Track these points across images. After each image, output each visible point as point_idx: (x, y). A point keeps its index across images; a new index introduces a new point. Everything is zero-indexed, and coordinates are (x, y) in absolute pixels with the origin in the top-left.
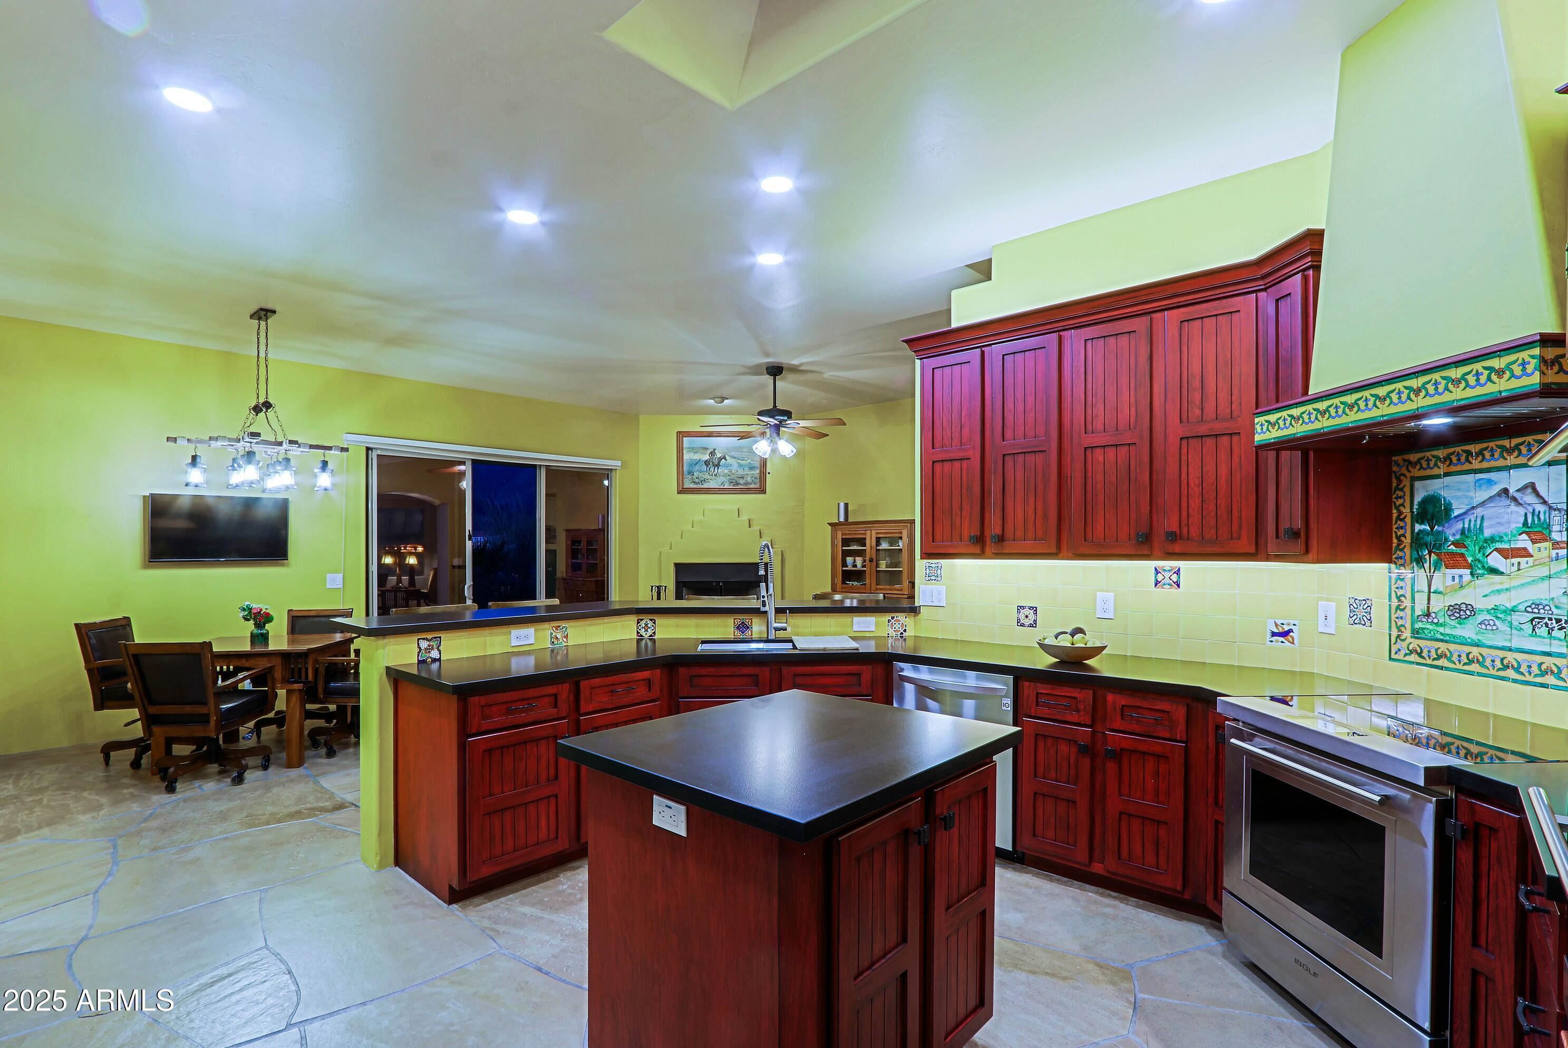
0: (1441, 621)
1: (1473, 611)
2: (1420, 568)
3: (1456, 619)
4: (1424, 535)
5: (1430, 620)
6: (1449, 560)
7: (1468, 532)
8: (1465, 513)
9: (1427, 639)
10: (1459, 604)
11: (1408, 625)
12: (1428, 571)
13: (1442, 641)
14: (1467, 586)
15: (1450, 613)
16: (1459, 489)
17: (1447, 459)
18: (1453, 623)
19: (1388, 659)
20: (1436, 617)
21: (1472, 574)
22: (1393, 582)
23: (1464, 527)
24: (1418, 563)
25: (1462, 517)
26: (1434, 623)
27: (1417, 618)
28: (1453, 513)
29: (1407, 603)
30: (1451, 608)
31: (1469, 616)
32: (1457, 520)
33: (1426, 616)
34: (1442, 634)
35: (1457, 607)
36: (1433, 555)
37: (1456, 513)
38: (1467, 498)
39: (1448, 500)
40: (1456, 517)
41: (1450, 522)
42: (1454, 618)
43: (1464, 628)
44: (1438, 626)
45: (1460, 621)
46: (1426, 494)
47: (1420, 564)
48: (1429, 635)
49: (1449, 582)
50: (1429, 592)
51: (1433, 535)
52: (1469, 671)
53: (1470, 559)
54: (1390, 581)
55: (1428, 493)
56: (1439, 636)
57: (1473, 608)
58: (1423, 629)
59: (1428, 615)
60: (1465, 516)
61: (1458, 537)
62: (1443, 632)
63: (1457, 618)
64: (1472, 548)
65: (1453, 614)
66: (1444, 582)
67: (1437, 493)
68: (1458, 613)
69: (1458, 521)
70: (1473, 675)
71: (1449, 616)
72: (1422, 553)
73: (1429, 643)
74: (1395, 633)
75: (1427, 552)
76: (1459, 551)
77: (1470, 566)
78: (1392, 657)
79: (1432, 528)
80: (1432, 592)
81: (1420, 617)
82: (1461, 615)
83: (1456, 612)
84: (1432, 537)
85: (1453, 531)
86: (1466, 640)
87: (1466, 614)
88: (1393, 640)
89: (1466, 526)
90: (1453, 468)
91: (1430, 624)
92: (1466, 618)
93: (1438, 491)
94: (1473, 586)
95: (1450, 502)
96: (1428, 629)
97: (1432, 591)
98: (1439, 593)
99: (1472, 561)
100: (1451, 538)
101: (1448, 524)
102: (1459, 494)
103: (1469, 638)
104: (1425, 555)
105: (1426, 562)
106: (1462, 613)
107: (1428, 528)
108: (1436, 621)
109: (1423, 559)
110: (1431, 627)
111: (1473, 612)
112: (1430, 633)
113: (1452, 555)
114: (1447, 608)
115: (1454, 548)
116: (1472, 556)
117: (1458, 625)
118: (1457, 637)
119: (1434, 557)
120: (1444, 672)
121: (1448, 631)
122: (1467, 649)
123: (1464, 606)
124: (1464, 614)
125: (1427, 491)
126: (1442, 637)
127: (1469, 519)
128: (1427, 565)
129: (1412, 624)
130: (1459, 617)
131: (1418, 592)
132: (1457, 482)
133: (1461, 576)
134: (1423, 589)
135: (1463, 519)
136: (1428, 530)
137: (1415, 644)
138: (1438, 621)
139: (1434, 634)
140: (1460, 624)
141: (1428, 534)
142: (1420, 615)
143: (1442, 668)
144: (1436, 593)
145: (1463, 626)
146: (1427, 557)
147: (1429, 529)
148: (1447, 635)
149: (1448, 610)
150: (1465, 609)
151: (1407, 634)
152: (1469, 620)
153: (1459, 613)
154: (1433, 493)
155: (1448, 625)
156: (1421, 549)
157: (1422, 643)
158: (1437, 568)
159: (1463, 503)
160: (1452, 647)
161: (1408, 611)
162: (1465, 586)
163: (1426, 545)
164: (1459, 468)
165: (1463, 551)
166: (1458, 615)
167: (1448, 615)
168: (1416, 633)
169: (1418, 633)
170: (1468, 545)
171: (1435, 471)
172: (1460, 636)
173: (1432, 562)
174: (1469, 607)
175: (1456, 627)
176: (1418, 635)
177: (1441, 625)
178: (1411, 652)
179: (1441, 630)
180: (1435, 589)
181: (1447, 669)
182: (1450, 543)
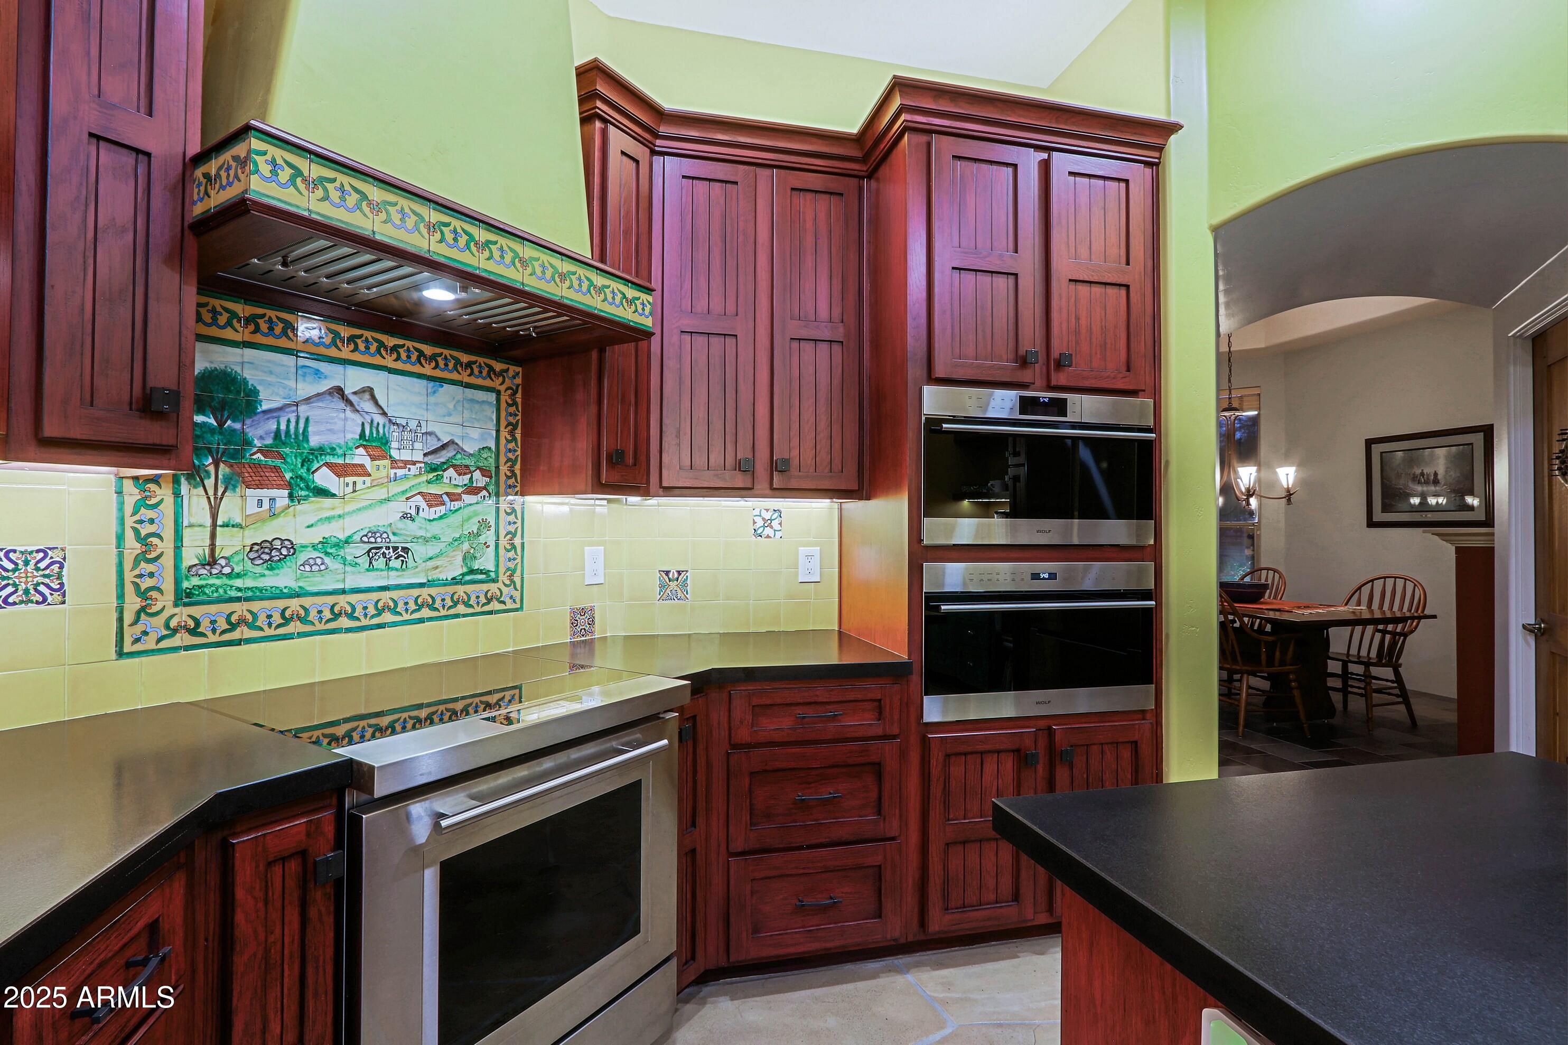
0: (237, 570)
1: (293, 548)
2: (195, 487)
3: (263, 563)
4: (204, 433)
5: (214, 571)
6: (253, 474)
7: (285, 437)
8: (280, 409)
9: (210, 603)
10: (270, 540)
11: (168, 586)
12: (211, 492)
13: (238, 599)
14: (283, 514)
15: (252, 555)
16: (271, 373)
17: (251, 320)
18: (258, 570)
19: (114, 656)
20: (227, 565)
21: (291, 496)
22: (128, 509)
23: (278, 430)
24: (190, 478)
25: (275, 414)
26: (223, 574)
27: (189, 571)
28: (261, 406)
29: (166, 546)
30: (256, 548)
31: (286, 556)
32: (266, 417)
33: (208, 564)
34: (239, 589)
35: (268, 545)
36: (222, 465)
37: (265, 406)
38: (285, 388)
39: (252, 385)
40: (264, 412)
41: (256, 418)
42: (262, 561)
43: (278, 574)
44: (232, 578)
45: (271, 564)
46: (208, 365)
47: (195, 479)
48: (215, 595)
49: (252, 508)
50: (214, 525)
51: (221, 433)
52: (285, 635)
53: (288, 476)
54: (121, 508)
55: (213, 366)
56: (234, 594)
57: (292, 544)
58: (200, 587)
59: (212, 562)
60: (281, 413)
61: (269, 441)
62: (240, 585)
63: (266, 561)
64: (292, 460)
65: (259, 556)
66: (243, 509)
67: (232, 370)
68: (267, 554)
69: (268, 419)
70: (293, 638)
71: (252, 559)
72: (200, 461)
73: (213, 609)
74: (133, 603)
75: (210, 460)
76: (270, 463)
77: (289, 486)
78: (125, 650)
79: (221, 424)
80: (220, 526)
81: (194, 569)
82: (272, 557)
83: (263, 553)
84: (220, 437)
85: (260, 432)
86: (281, 590)
87: (281, 554)
88: (128, 618)
89: (283, 427)
90: (258, 338)
91: (216, 578)
92: (280, 560)
93: (233, 367)
94: (292, 513)
95: (255, 387)
96: (211, 586)
97: (219, 522)
98: (233, 526)
99: (292, 478)
100: (257, 443)
101: (251, 420)
102: (271, 379)
103: (285, 587)
104: (207, 466)
105: (209, 477)
106: (274, 553)
107: (212, 421)
108: (227, 570)
109: (201, 471)
110: (218, 582)
111: (292, 551)
112: (217, 591)
113: (257, 466)
114: (248, 549)
115: (263, 458)
116: (292, 471)
117: (267, 572)
118: (266, 590)
119: (223, 469)
120: (244, 648)
121: (249, 583)
122: (281, 604)
123: (277, 543)
124: (278, 554)
125: (211, 362)
126: (240, 594)
127: (286, 419)
128: (210, 483)
129: (177, 582)
130: (269, 560)
131: (191, 526)
132: (269, 361)
133: (272, 500)
134: (200, 521)
135: (278, 418)
136: (213, 425)
137: (183, 615)
138: (233, 570)
139: (225, 592)
140: (271, 569)
141: (212, 431)
142: (195, 565)
143: (239, 642)
144: (227, 526)
145: (276, 572)
146: (211, 469)
147: (215, 424)
148: (249, 589)
149: (251, 551)
150: (279, 547)
151: (165, 600)
152: (285, 562)
153: (270, 554)
154: (222, 366)
155: (249, 573)
156: (197, 455)
157: (196, 611)
158: (230, 487)
159: (277, 394)
160: (256, 606)
161: (168, 561)
162: (279, 514)
163: (210, 451)
164: (270, 341)
165: (278, 462)
166: (266, 557)
167: (250, 559)
168: (184, 597)
169: (189, 595)
170: (287, 455)
171: (229, 334)
172: (272, 588)
173: (220, 477)
174: (287, 543)
175: (264, 576)
176: (190, 598)
177: (238, 576)
178: (175, 631)
179: (238, 583)
180: (226, 520)
181: (249, 641)
182: (255, 449)
